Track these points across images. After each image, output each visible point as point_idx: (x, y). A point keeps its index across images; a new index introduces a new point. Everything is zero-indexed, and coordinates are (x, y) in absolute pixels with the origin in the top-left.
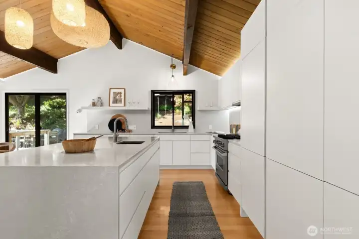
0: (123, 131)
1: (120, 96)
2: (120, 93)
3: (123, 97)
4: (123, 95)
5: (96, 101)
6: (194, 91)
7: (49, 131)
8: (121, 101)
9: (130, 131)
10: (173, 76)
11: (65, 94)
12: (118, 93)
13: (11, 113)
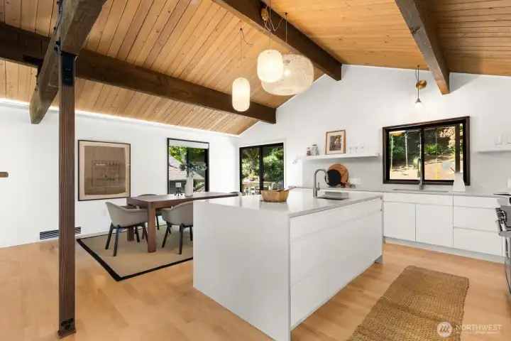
0: (343, 185)
1: (339, 141)
2: (340, 137)
3: (342, 143)
4: (342, 138)
5: (311, 149)
6: (468, 117)
7: (273, 183)
8: (340, 147)
9: (351, 186)
10: (419, 101)
11: (282, 144)
12: (337, 137)
13: (244, 166)
